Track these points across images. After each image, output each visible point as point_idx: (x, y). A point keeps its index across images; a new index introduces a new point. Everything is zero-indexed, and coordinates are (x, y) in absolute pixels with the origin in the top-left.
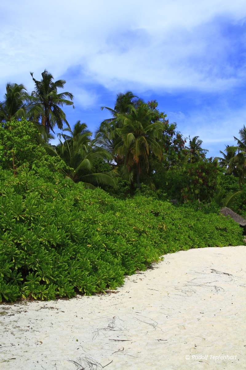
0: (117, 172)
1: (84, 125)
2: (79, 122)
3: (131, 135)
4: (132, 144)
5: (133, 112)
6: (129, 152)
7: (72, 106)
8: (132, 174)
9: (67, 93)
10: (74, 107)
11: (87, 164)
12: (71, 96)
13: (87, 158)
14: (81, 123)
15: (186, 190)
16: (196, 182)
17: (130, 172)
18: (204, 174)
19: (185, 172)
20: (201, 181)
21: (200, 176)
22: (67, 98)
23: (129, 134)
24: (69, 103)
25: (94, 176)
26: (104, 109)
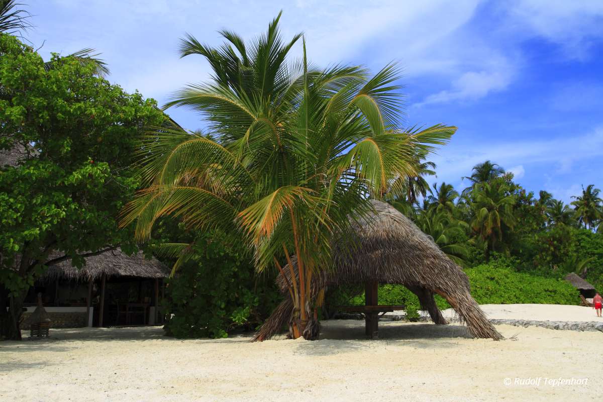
0: (475, 241)
1: (450, 187)
2: (444, 184)
3: (483, 210)
4: (486, 218)
5: (487, 189)
6: (483, 225)
7: (434, 176)
8: (486, 243)
9: (429, 163)
10: (436, 177)
11: (443, 239)
12: (434, 165)
13: (444, 234)
14: (447, 184)
15: (538, 257)
16: (547, 250)
17: (485, 242)
18: (555, 242)
19: (538, 241)
20: (552, 248)
21: (551, 244)
22: (430, 168)
23: (482, 209)
24: (431, 173)
25: (450, 247)
26: (465, 178)
